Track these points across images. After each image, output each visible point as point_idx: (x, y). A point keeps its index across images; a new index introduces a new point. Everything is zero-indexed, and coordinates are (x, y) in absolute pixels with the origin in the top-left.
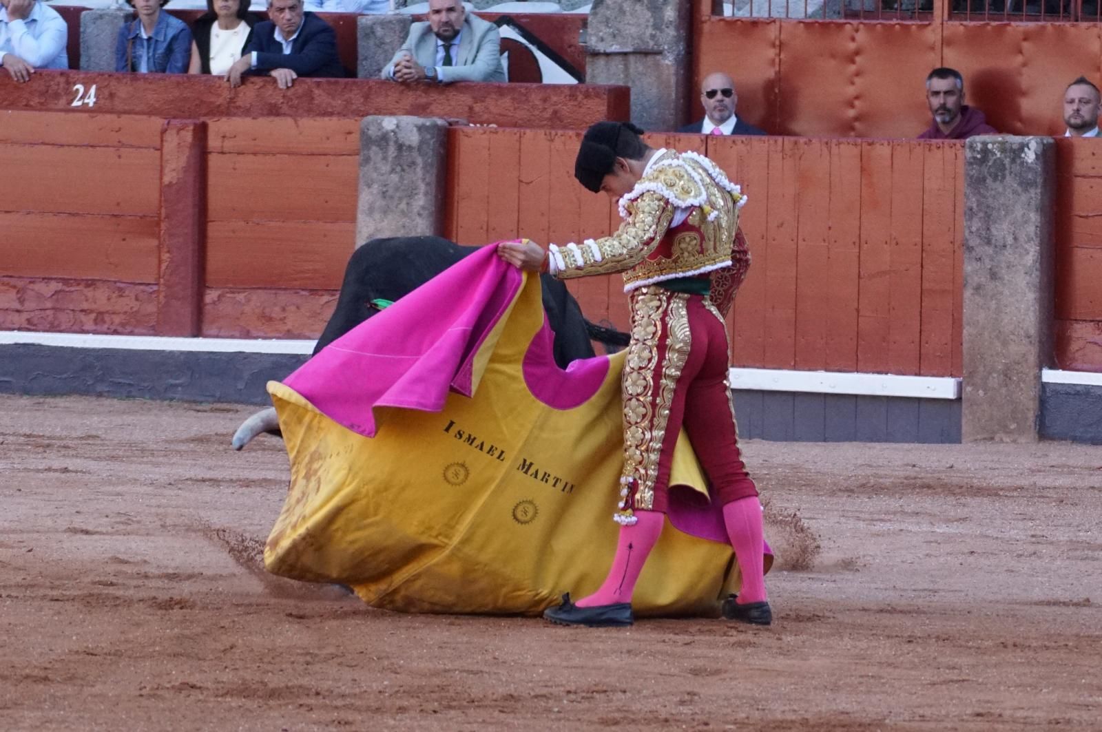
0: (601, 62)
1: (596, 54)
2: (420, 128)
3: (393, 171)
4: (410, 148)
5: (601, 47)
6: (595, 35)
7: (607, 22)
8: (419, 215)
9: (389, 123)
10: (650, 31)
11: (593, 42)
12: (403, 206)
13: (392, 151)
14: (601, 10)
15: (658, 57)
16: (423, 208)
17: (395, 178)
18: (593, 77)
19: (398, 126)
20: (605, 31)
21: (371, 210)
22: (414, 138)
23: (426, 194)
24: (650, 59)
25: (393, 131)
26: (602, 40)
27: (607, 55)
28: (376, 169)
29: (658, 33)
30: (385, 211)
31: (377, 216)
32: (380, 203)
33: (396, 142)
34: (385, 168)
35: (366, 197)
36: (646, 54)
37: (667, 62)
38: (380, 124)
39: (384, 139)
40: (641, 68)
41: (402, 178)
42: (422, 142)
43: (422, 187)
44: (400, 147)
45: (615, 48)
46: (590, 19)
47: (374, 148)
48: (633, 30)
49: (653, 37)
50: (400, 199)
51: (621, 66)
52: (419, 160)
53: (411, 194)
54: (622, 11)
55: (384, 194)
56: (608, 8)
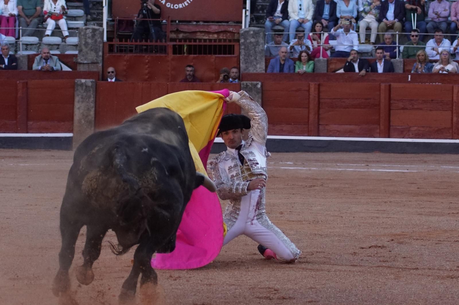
0: (82, 65)
1: (80, 63)
2: (92, 82)
3: (84, 92)
4: (89, 86)
5: (82, 62)
6: (80, 59)
7: (83, 56)
8: (92, 102)
9: (83, 81)
10: (95, 58)
11: (79, 61)
12: (87, 100)
13: (84, 88)
14: (82, 53)
15: (97, 64)
16: (93, 101)
17: (85, 94)
18: (80, 69)
19: (86, 81)
20: (82, 58)
21: (79, 102)
22: (90, 84)
23: (93, 97)
24: (95, 65)
25: (84, 83)
26: (82, 60)
27: (84, 64)
28: (80, 92)
29: (97, 58)
30: (82, 102)
31: (80, 103)
32: (81, 100)
33: (85, 85)
34: (82, 92)
35: (77, 99)
36: (94, 63)
37: (100, 65)
38: (81, 81)
39: (82, 85)
40: (93, 67)
41: (87, 94)
42: (92, 85)
43: (92, 96)
44: (86, 86)
45: (85, 62)
46: (78, 55)
47: (79, 87)
48: (90, 58)
49: (96, 59)
50: (86, 99)
51: (87, 66)
52: (91, 90)
53: (89, 97)
54: (87, 53)
55: (82, 98)
56: (83, 52)
